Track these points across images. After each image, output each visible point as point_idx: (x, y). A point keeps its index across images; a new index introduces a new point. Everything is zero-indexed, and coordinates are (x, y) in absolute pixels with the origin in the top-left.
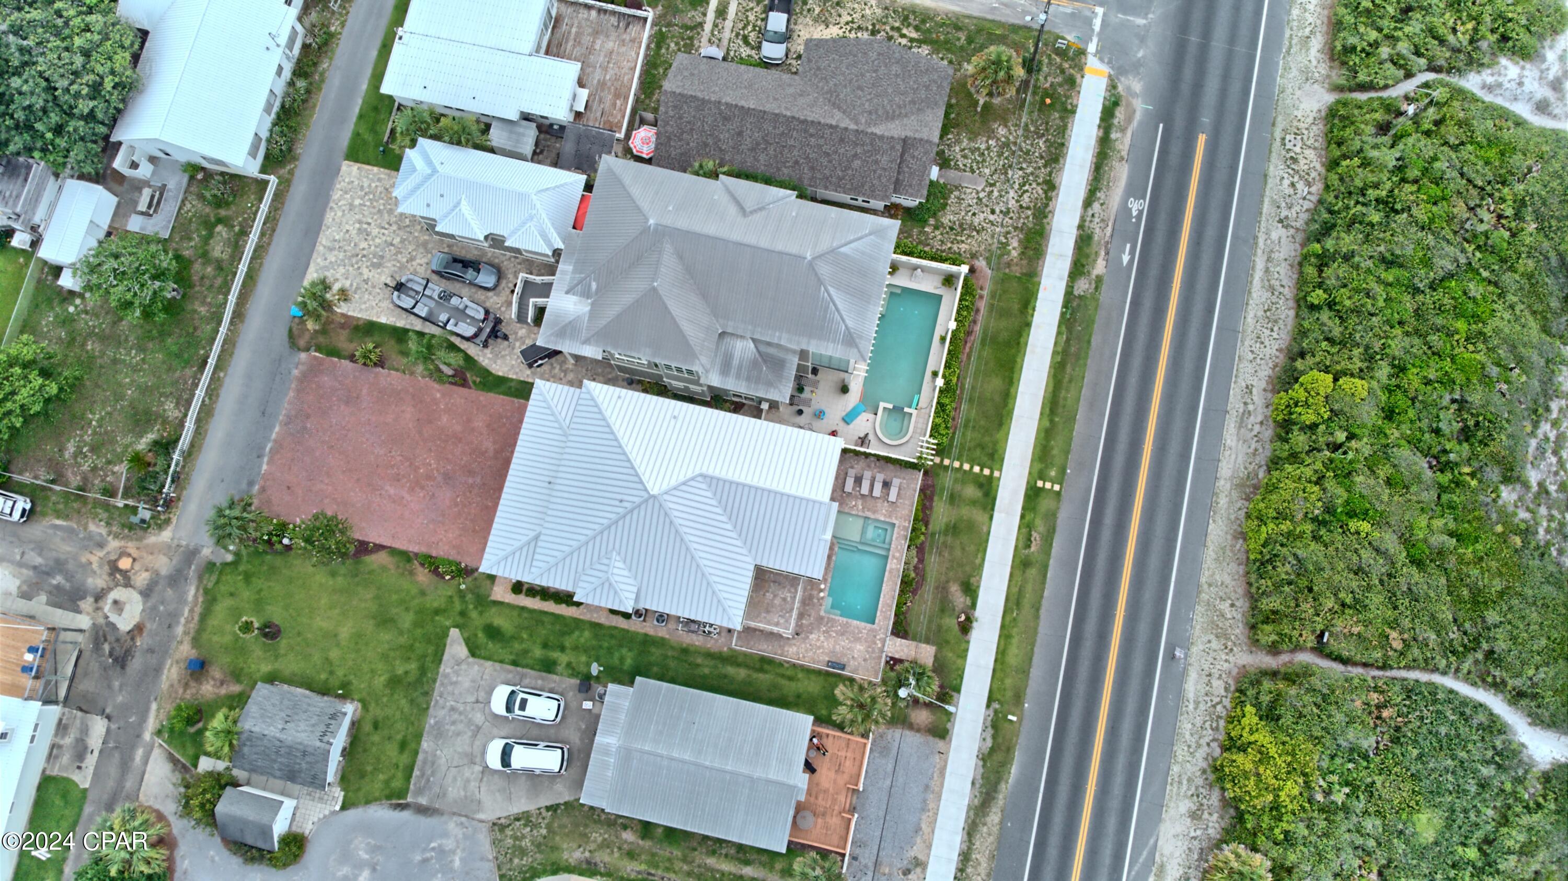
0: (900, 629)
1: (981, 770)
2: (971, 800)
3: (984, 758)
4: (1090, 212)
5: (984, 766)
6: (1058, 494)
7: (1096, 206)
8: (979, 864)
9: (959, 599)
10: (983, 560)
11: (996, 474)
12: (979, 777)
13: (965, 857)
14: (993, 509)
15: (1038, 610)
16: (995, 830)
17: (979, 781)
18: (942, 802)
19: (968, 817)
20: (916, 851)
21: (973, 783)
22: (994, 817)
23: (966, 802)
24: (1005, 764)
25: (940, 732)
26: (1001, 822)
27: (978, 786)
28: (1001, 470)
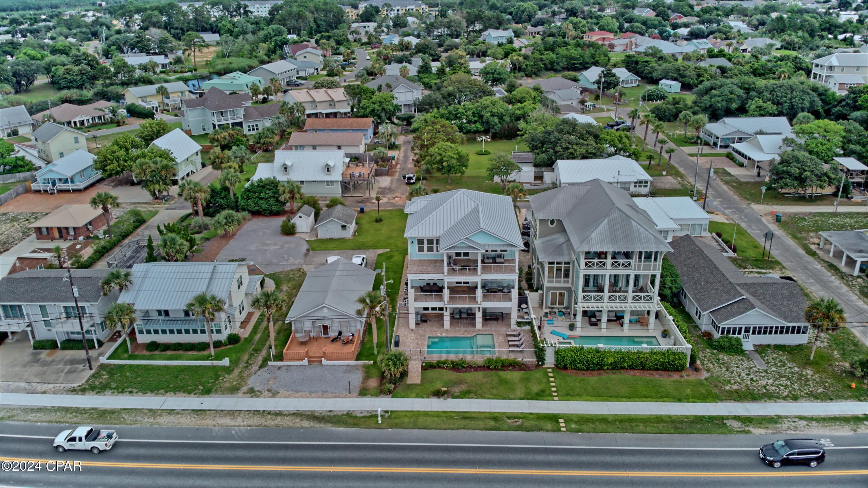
0: (428, 367)
1: (340, 414)
2: (318, 412)
3: (349, 414)
4: (796, 420)
5: (343, 415)
6: (559, 430)
7: (804, 423)
8: (273, 420)
9: (456, 390)
10: (489, 399)
11: (555, 398)
12: (335, 413)
13: (280, 414)
14: (528, 399)
15: (464, 428)
16: (298, 425)
17: (332, 414)
18: (316, 399)
19: (306, 411)
20: (282, 391)
21: (330, 411)
22: (306, 424)
23: (316, 409)
24: (346, 424)
25: (363, 392)
26: (302, 427)
27: (329, 414)
28: (559, 400)
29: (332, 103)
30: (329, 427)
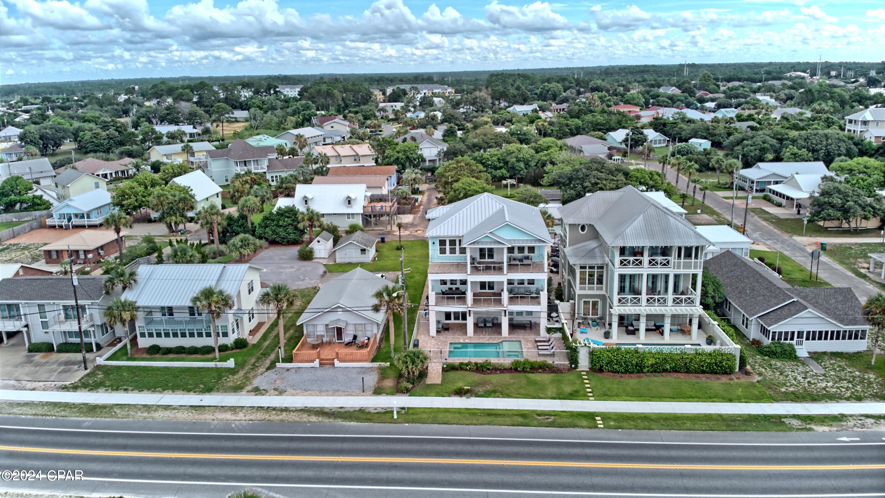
0: (449, 369)
1: (351, 410)
2: (327, 408)
3: (362, 411)
4: (863, 418)
5: (355, 411)
6: (596, 427)
7: (873, 421)
8: (278, 416)
9: (481, 390)
10: (517, 398)
11: (590, 398)
12: (346, 410)
13: (286, 410)
14: (560, 399)
15: (489, 424)
16: (305, 420)
17: (343, 410)
18: (326, 397)
19: (315, 408)
20: (289, 390)
21: (341, 408)
22: (314, 419)
23: (326, 406)
24: (358, 419)
25: (378, 391)
26: (309, 422)
27: (339, 410)
28: (595, 400)
29: (357, 157)
30: (339, 422)
